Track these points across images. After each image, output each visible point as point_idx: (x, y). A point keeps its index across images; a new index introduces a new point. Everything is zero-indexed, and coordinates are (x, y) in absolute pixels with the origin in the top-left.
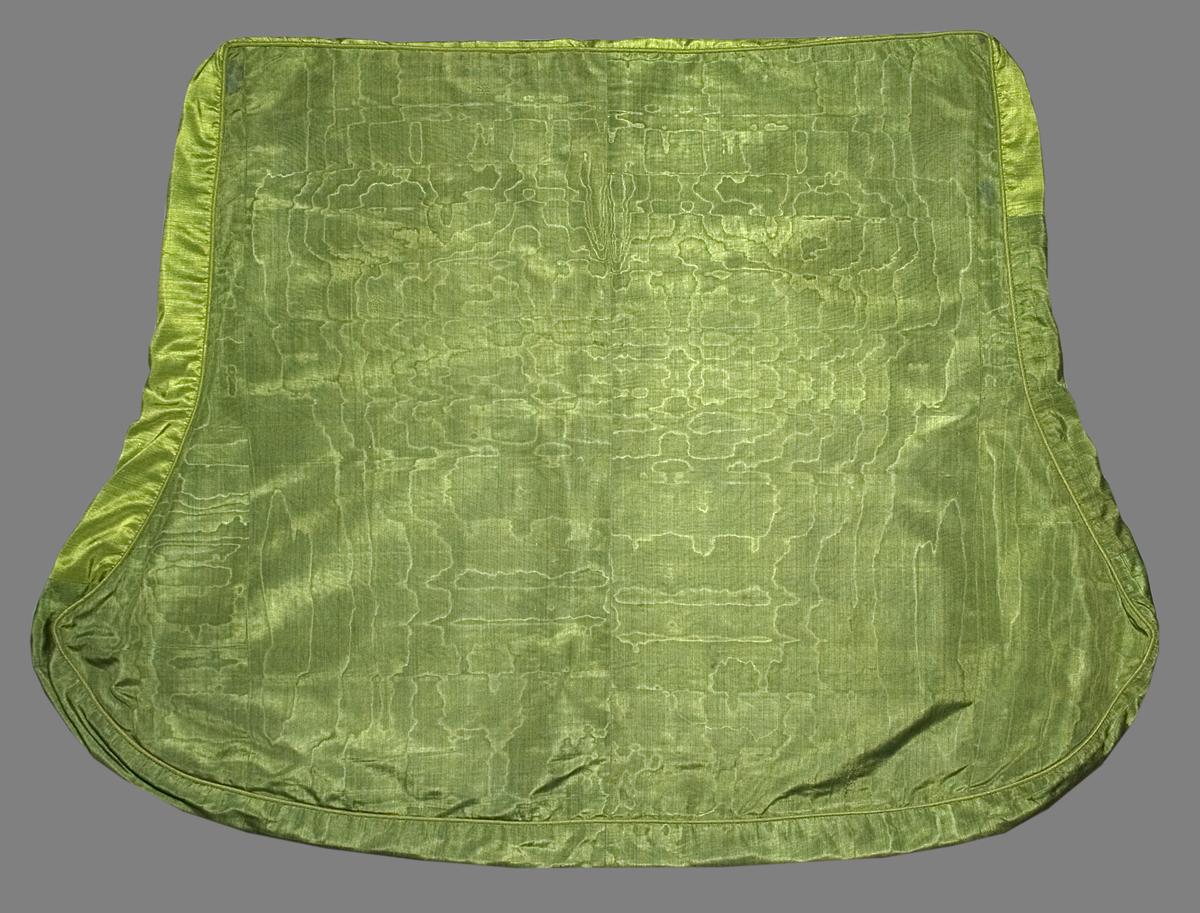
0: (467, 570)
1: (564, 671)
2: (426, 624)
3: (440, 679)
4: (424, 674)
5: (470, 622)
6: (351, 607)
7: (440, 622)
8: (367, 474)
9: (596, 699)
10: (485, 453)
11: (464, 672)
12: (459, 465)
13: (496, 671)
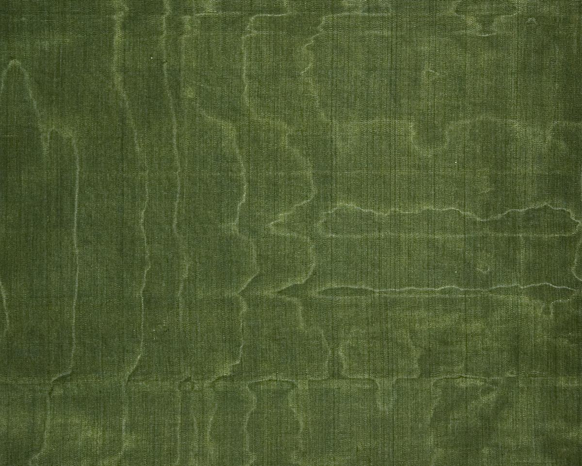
0: (340, 204)
1: (508, 375)
2: (269, 293)
3: (293, 386)
4: (269, 377)
5: (345, 291)
6: (143, 263)
7: (294, 290)
8: (168, 37)
9: (562, 425)
10: (369, 10)
11: (335, 375)
12: (326, 28)
13: (390, 373)
